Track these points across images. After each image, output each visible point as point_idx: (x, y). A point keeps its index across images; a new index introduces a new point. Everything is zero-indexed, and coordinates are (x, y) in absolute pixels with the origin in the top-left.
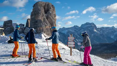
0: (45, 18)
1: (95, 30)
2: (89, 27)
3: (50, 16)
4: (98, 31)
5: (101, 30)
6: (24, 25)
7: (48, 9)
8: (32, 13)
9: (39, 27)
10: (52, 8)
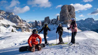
0: (69, 14)
1: (93, 22)
2: (89, 20)
3: (72, 13)
4: (95, 22)
5: (97, 22)
6: (56, 19)
7: (70, 9)
8: (61, 12)
9: (65, 20)
10: (73, 8)
